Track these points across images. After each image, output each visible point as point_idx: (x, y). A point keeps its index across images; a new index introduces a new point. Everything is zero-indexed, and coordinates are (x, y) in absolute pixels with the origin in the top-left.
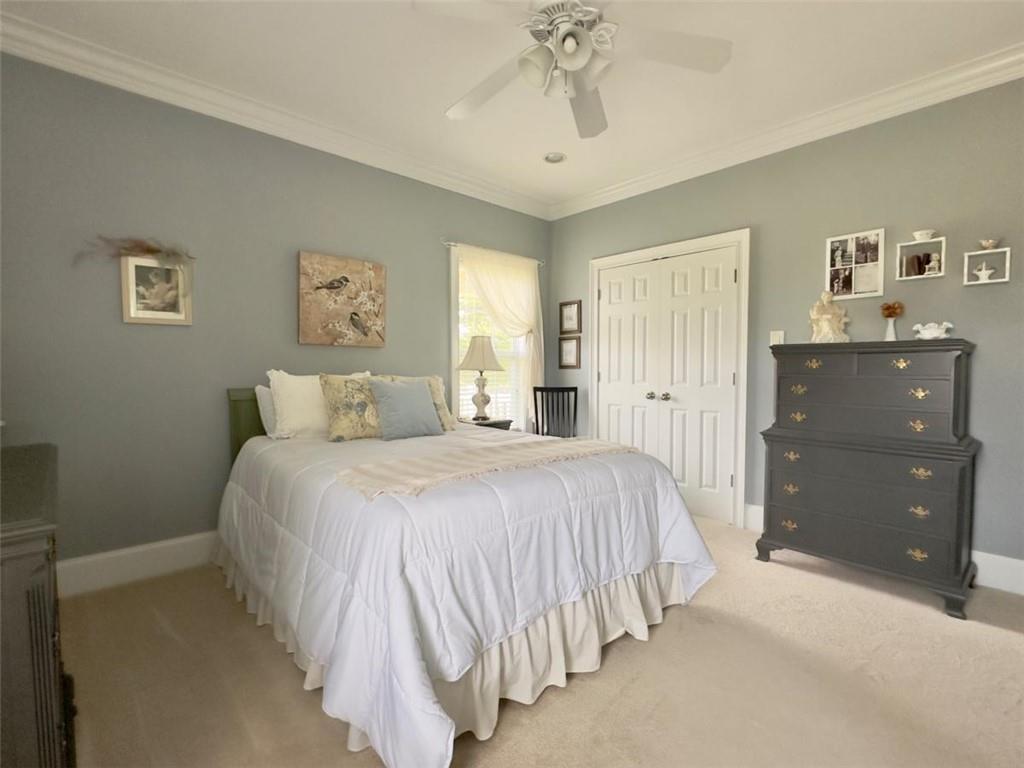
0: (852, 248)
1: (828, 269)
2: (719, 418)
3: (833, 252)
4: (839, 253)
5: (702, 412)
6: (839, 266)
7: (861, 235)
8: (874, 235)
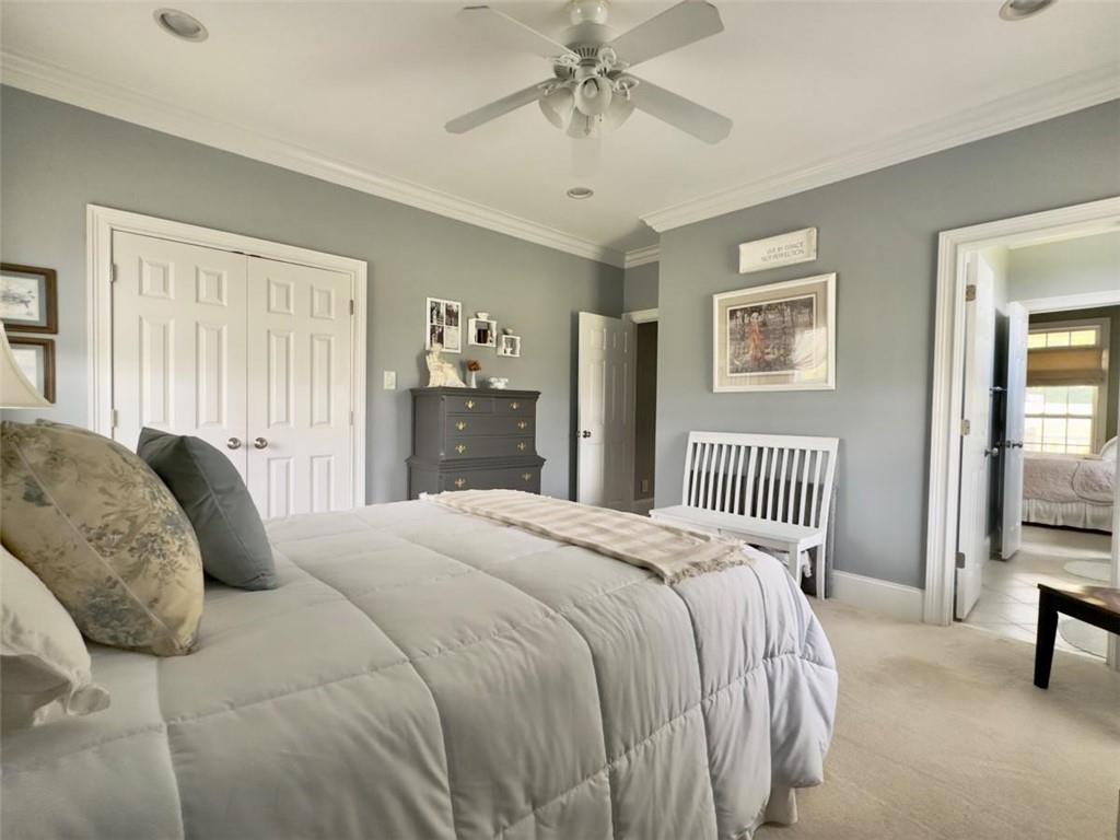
0: (443, 310)
1: (429, 324)
2: (332, 463)
3: (432, 310)
4: (435, 312)
5: (312, 458)
6: (435, 323)
7: (449, 303)
8: (456, 306)
